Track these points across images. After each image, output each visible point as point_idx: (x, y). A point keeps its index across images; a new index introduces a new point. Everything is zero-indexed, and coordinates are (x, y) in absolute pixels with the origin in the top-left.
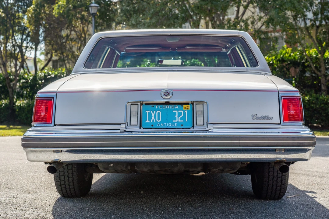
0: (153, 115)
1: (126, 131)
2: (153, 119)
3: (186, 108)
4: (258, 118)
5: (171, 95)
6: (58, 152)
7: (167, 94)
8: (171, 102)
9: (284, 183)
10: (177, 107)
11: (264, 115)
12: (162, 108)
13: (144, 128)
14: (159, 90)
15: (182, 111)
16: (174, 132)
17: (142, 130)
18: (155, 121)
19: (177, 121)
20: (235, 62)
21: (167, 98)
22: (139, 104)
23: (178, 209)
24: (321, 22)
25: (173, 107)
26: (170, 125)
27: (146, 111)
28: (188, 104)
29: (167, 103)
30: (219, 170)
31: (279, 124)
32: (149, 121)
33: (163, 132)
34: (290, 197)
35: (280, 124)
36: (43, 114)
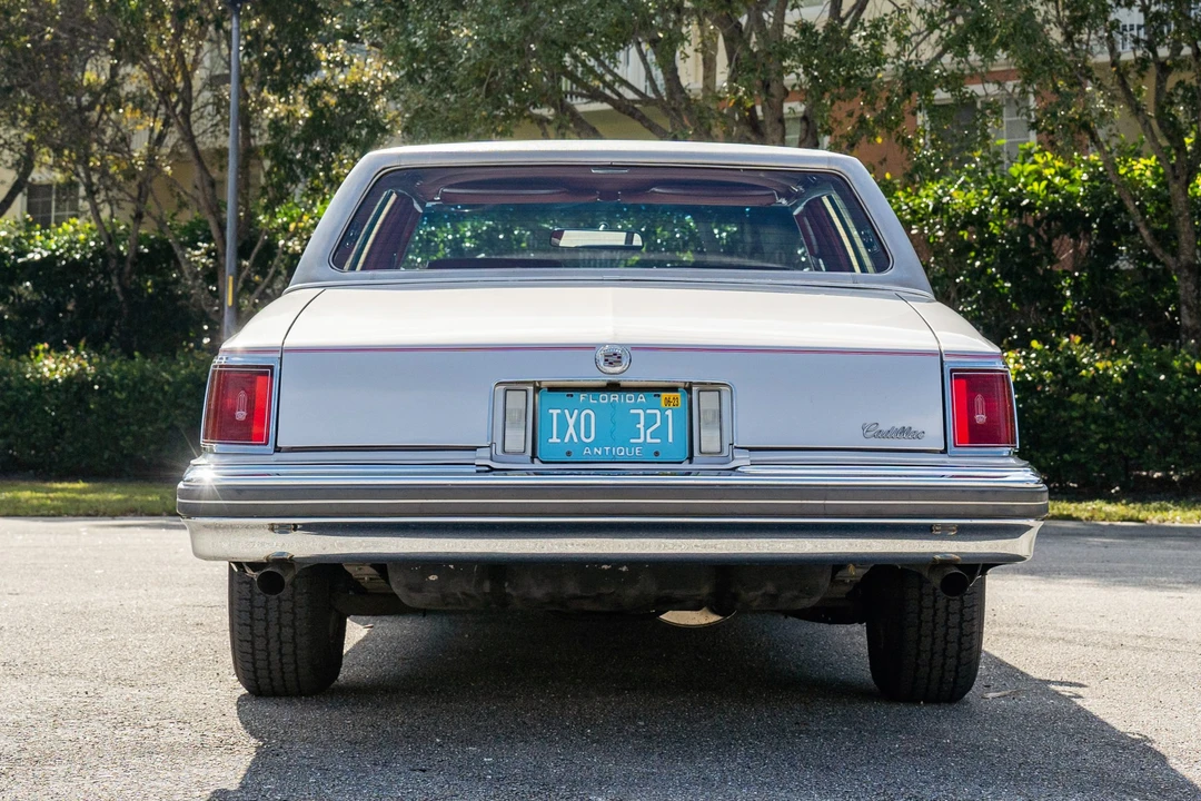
0: (571, 422)
1: (492, 469)
2: (571, 435)
3: (668, 401)
4: (880, 434)
5: (625, 361)
6: (284, 529)
7: (615, 358)
8: (623, 384)
9: (967, 646)
10: (642, 398)
11: (899, 426)
12: (598, 400)
13: (543, 462)
14: (592, 347)
15: (657, 412)
16: (632, 472)
17: (538, 465)
18: (576, 440)
19: (641, 440)
20: (819, 245)
21: (614, 373)
22: (531, 388)
23: (635, 724)
24: (1176, 49)
25: (629, 398)
26: (621, 452)
27: (551, 411)
28: (674, 389)
29: (613, 387)
30: (764, 594)
31: (941, 452)
32: (559, 441)
33: (598, 472)
34: (990, 695)
35: (945, 451)
36: (241, 414)
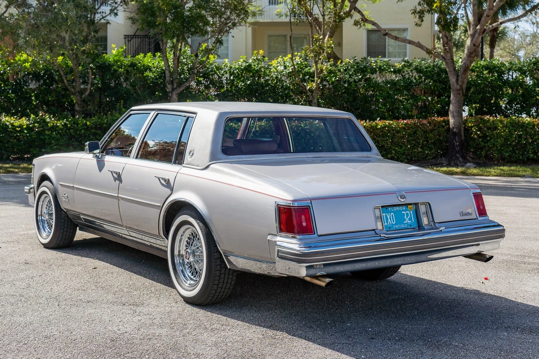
0: (389, 217)
1: (385, 237)
2: (390, 222)
3: (410, 208)
4: (463, 215)
7: (403, 196)
10: (403, 208)
12: (394, 210)
15: (409, 212)
19: (406, 222)
22: (380, 208)
26: (403, 226)
27: (383, 214)
28: (411, 204)
32: (387, 224)
35: (477, 218)
36: (304, 224)
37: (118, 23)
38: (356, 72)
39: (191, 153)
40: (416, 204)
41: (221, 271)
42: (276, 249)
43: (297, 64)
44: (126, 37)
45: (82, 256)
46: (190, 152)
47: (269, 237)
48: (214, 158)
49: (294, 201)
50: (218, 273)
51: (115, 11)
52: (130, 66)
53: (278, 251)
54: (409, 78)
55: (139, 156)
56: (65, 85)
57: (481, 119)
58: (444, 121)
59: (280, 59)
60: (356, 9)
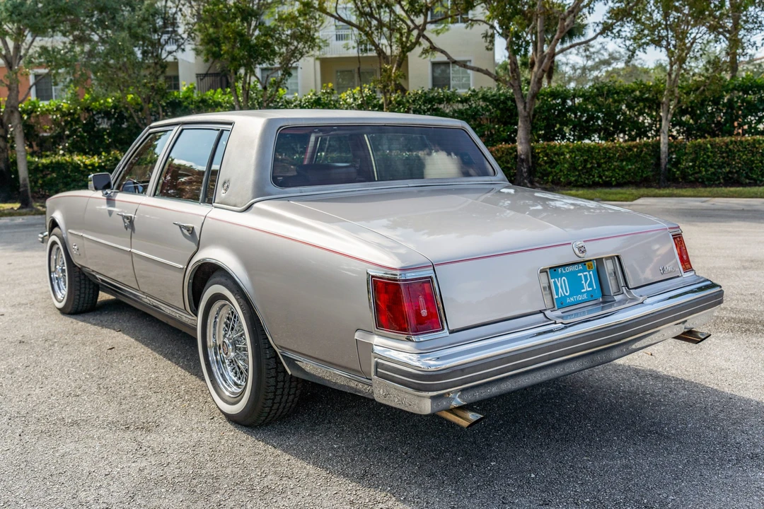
0: (559, 285)
3: (589, 266)
7: (583, 249)
15: (587, 273)
18: (563, 295)
19: (585, 290)
21: (583, 256)
25: (576, 268)
26: (580, 298)
31: (681, 276)
32: (557, 297)
36: (424, 313)
37: (189, 62)
38: (425, 102)
39: (226, 185)
40: (599, 261)
41: (276, 377)
42: (374, 360)
43: (366, 96)
44: (198, 75)
45: (103, 326)
46: (225, 183)
47: (358, 336)
48: (260, 192)
49: (403, 269)
50: (272, 381)
51: (182, 47)
52: (200, 102)
53: (377, 365)
54: (475, 108)
55: (157, 192)
56: (135, 123)
57: (548, 145)
58: (512, 148)
59: (348, 92)
60: (424, 37)
